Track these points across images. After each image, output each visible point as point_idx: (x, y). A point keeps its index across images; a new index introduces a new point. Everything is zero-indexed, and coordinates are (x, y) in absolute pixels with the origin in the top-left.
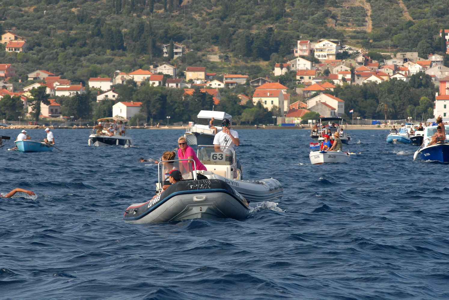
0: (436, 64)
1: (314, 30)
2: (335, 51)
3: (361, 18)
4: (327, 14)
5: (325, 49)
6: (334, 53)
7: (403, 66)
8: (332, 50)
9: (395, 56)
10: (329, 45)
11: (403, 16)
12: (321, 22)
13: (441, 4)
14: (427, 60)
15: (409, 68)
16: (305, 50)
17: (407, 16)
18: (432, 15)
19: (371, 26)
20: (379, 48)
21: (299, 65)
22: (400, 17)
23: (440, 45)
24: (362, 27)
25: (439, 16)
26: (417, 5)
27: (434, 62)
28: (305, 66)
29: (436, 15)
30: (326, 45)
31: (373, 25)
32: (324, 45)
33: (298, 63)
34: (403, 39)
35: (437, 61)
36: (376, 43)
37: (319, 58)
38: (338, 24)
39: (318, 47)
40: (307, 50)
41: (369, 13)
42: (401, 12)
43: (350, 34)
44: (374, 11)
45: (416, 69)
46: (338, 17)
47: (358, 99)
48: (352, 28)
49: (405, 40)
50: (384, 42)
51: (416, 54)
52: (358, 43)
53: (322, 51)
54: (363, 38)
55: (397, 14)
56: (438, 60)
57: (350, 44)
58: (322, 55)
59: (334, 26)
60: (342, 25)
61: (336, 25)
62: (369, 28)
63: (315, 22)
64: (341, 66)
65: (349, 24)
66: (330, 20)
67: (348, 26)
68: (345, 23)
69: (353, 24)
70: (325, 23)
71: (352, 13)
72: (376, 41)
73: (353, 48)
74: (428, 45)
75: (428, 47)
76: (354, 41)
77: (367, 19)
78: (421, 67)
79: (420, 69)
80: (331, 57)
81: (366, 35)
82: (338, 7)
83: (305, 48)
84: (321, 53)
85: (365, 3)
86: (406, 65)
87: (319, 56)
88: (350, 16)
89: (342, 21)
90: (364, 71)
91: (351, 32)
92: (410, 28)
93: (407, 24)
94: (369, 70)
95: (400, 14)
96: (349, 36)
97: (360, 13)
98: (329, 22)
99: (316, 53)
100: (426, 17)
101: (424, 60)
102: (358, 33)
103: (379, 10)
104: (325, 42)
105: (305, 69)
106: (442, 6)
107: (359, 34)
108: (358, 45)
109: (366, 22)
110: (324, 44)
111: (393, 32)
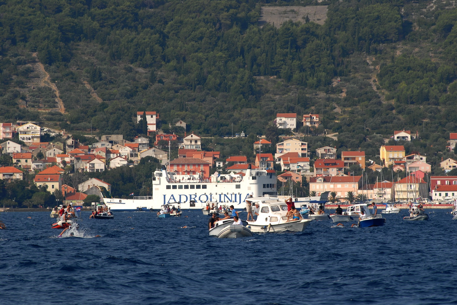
0: (143, 146)
1: (8, 111)
2: (39, 134)
3: (52, 99)
4: (16, 95)
5: (30, 131)
6: (39, 136)
7: (112, 148)
8: (36, 132)
9: (100, 138)
10: (33, 128)
11: (91, 97)
12: (12, 103)
13: (127, 85)
14: (133, 143)
15: (120, 151)
16: (8, 133)
17: (97, 98)
18: (122, 96)
19: (63, 107)
20: (78, 130)
21: (9, 148)
22: (89, 98)
23: (142, 127)
24: (54, 109)
25: (128, 98)
26: (103, 85)
27: (140, 144)
28: (15, 149)
29: (125, 96)
30: (30, 128)
31: (65, 107)
32: (28, 128)
33: (8, 146)
34: (102, 121)
35: (143, 144)
36: (75, 125)
37: (24, 141)
38: (29, 106)
39: (22, 130)
40: (10, 133)
41: (57, 94)
42: (89, 93)
43: (45, 116)
44: (61, 92)
45: (126, 152)
46: (26, 98)
47: (118, 183)
48: (44, 110)
49: (104, 122)
50: (82, 124)
51: (121, 137)
52: (56, 125)
53: (26, 133)
54: (59, 120)
55: (86, 95)
56: (144, 142)
57: (47, 126)
58: (27, 138)
59: (26, 107)
60: (33, 106)
61: (27, 107)
62: (61, 108)
63: (5, 103)
64: (53, 149)
65: (41, 105)
66: (21, 101)
67: (39, 107)
68: (35, 104)
69: (45, 105)
70: (16, 104)
71: (40, 94)
72: (74, 123)
73: (52, 130)
74: (131, 127)
75: (132, 130)
76: (51, 123)
77: (56, 100)
78: (131, 150)
79: (130, 152)
80: (35, 139)
81: (62, 117)
82: (24, 87)
83: (8, 131)
84: (25, 136)
85: (50, 83)
86: (115, 147)
87: (23, 139)
88: (38, 97)
89: (32, 102)
90: (79, 154)
91: (45, 113)
92: (105, 110)
93: (100, 106)
94: (83, 153)
95: (89, 96)
96: (45, 118)
97: (48, 94)
98: (20, 103)
99: (21, 136)
100: (115, 98)
101: (130, 142)
102: (53, 114)
103: (67, 90)
104: (30, 124)
105: (16, 152)
106: (129, 88)
107: (55, 116)
108: (56, 127)
109: (57, 103)
110: (28, 126)
111: (89, 113)
